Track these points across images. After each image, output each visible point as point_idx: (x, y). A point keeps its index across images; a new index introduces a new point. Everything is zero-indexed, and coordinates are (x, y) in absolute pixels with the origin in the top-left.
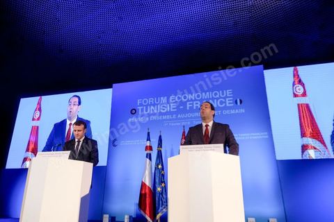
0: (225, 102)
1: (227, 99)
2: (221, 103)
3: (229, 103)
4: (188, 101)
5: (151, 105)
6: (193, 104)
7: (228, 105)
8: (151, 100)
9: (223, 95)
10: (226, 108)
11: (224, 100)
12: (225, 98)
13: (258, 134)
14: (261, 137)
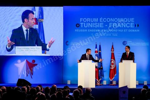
0: (130, 25)
1: (131, 23)
2: (128, 25)
3: (132, 26)
4: (110, 22)
5: (89, 22)
6: (113, 24)
7: (131, 27)
8: (88, 20)
9: (129, 20)
10: (130, 28)
11: (129, 24)
12: (130, 23)
13: (144, 43)
14: (145, 45)
